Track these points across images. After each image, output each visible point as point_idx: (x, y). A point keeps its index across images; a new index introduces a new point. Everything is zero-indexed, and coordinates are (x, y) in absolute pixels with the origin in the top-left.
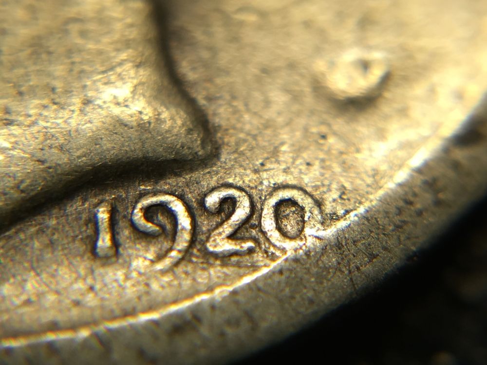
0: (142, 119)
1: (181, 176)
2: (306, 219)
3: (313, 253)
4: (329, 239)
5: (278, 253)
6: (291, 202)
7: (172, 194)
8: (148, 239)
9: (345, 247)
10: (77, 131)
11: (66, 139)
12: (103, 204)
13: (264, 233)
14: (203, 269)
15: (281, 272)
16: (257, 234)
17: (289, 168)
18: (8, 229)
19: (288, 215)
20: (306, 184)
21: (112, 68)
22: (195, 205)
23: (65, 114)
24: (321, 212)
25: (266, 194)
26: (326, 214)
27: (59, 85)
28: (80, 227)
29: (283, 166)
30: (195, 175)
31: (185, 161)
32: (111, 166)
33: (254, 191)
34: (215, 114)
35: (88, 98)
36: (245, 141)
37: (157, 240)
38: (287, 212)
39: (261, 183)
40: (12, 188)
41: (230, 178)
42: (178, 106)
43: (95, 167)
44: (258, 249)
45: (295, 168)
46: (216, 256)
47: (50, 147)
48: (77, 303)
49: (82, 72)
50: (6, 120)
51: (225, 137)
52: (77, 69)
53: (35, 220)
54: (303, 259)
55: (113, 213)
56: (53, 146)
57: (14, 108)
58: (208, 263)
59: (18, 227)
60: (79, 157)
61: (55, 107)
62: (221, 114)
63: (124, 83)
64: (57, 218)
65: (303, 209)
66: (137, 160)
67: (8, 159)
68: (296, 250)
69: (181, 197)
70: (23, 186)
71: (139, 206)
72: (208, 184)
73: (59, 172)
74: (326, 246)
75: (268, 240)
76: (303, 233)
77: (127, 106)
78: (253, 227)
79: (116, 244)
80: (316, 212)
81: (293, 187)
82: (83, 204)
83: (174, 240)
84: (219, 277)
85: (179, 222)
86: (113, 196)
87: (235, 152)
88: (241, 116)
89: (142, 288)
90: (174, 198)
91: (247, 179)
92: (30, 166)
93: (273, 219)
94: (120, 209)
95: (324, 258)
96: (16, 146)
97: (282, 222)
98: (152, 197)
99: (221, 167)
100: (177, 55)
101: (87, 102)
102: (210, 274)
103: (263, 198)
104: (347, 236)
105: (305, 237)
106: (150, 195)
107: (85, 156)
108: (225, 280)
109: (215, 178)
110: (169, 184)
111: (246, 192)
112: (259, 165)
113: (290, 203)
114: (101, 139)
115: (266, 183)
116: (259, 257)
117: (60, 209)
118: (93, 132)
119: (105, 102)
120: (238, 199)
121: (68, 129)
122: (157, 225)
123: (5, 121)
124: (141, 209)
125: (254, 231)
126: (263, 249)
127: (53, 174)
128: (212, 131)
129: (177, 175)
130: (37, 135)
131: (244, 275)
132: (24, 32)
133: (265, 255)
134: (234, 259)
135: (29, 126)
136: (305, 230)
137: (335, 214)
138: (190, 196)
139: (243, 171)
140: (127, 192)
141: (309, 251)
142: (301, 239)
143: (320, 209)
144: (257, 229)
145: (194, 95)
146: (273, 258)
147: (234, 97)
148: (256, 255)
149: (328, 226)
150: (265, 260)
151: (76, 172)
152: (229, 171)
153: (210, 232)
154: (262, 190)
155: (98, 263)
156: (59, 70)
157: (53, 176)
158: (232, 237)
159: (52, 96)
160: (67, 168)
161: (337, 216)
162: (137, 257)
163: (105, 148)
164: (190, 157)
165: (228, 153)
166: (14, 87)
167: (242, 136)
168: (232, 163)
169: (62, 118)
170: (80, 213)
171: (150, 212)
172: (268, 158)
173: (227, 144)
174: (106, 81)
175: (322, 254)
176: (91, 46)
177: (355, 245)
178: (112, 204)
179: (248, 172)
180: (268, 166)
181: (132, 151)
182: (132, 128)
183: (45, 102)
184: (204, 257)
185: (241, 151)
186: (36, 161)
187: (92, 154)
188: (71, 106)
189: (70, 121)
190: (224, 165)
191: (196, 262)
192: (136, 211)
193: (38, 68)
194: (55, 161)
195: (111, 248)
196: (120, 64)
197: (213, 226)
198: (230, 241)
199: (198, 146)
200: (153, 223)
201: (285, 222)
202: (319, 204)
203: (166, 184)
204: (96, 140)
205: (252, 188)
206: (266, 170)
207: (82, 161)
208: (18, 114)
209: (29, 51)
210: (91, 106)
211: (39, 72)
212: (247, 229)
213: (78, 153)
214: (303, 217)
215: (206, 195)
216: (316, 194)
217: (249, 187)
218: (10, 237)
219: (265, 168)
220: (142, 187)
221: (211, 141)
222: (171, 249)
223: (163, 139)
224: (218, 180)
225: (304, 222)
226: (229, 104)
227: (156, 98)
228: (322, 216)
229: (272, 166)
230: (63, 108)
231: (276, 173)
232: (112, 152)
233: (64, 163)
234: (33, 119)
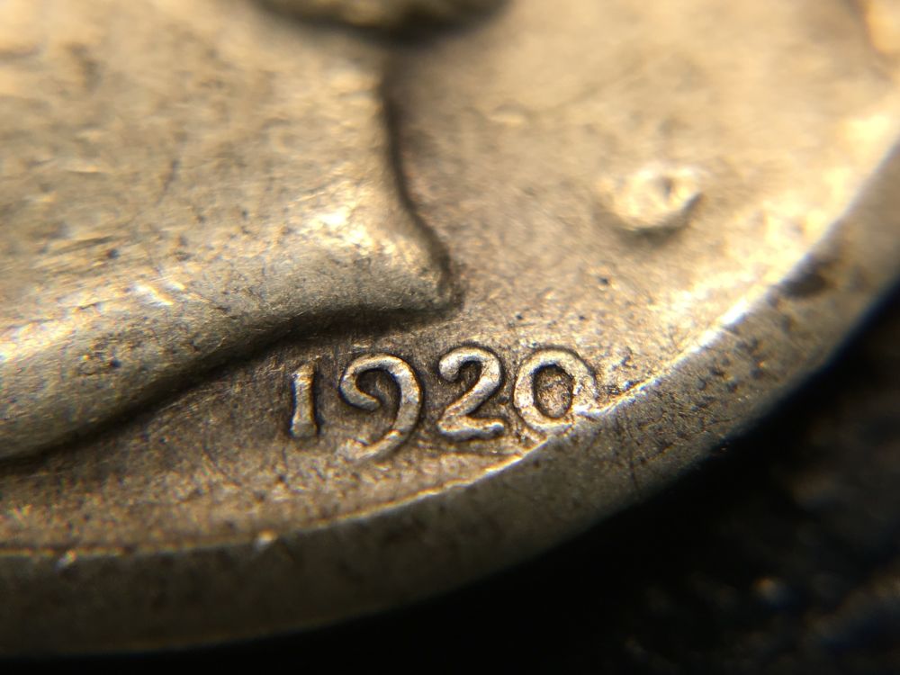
0: (359, 255)
1: (409, 332)
2: (575, 392)
3: (581, 439)
4: (605, 420)
5: (533, 438)
6: (556, 369)
7: (396, 355)
8: (361, 416)
9: (627, 431)
10: (272, 269)
11: (257, 280)
12: (303, 367)
13: (517, 410)
14: (433, 457)
15: (536, 464)
16: (508, 411)
17: (555, 323)
18: (176, 399)
19: (551, 386)
20: (578, 345)
21: (322, 187)
22: (426, 370)
23: (258, 246)
24: (596, 383)
25: (523, 357)
26: (603, 387)
27: (251, 206)
28: (271, 397)
29: (548, 321)
30: (429, 330)
31: (415, 311)
32: (315, 317)
33: (506, 353)
34: (458, 250)
35: (290, 227)
36: (498, 285)
37: (373, 416)
38: (550, 383)
39: (517, 343)
40: (183, 344)
41: (475, 335)
42: (409, 235)
43: (294, 318)
44: (507, 432)
45: (563, 323)
46: (450, 439)
47: (236, 291)
48: (261, 498)
49: (284, 190)
50: (180, 253)
51: (471, 279)
52: (276, 186)
53: (212, 387)
54: (569, 447)
55: (316, 377)
56: (240, 289)
57: (191, 239)
58: (438, 448)
59: (190, 395)
60: (273, 304)
61: (245, 237)
62: (466, 249)
63: (338, 207)
64: (242, 384)
65: (571, 379)
66: (351, 309)
67: (180, 305)
68: (559, 434)
69: (408, 360)
70: (197, 341)
71: (351, 370)
72: (445, 343)
73: (246, 323)
74: (600, 430)
75: (521, 419)
76: (569, 412)
77: (340, 237)
78: (503, 401)
79: (317, 420)
80: (589, 382)
81: (560, 349)
82: (277, 367)
83: (395, 417)
84: (452, 468)
85: (403, 393)
86: (317, 357)
87: (485, 299)
88: (495, 252)
89: (348, 479)
90: (399, 361)
91: (498, 337)
92: (208, 315)
93: (531, 391)
94: (326, 373)
95: (597, 446)
96: (191, 288)
97: (542, 396)
98: (369, 358)
99: (463, 320)
100: (412, 169)
101: (288, 231)
102: (440, 464)
103: (518, 363)
104: (629, 416)
105: (572, 417)
106: (367, 356)
107: (281, 303)
108: (460, 472)
109: (454, 336)
110: (393, 342)
111: (496, 355)
112: (515, 319)
113: (554, 369)
114: (304, 280)
115: (523, 342)
116: (508, 442)
117: (246, 373)
118: (293, 271)
119: (311, 232)
120: (484, 364)
121: (261, 267)
122: (374, 396)
123: (178, 256)
124: (353, 375)
125: (503, 407)
126: (514, 432)
127: (238, 326)
128: (454, 272)
129: (404, 330)
130: (219, 275)
131: (488, 465)
132: (211, 138)
133: (517, 440)
134: (475, 444)
135: (210, 262)
136: (573, 407)
137: (614, 386)
138: (419, 358)
139: (493, 326)
140: (336, 353)
141: (577, 436)
142: (567, 420)
143: (595, 378)
144: (508, 405)
145: (431, 224)
146: (527, 443)
147: (485, 226)
148: (504, 439)
149: (604, 403)
150: (517, 447)
151: (269, 323)
152: (474, 326)
153: (444, 406)
154: (517, 352)
155: (292, 446)
156: (252, 188)
157: (238, 329)
158: (473, 414)
159: (242, 223)
160: (256, 319)
161: (618, 389)
162: (345, 439)
163: (308, 292)
164: (422, 306)
165: (474, 301)
166: (193, 209)
167: (494, 278)
168: (479, 315)
169: (255, 252)
170: (271, 379)
171: (364, 379)
172: (527, 310)
173: (474, 290)
174: (314, 204)
175: (594, 441)
176: (297, 156)
177: (641, 429)
178: (314, 368)
179: (500, 327)
180: (527, 320)
181: (345, 297)
182: (346, 266)
183: (233, 230)
184: (434, 440)
185: (492, 300)
186: (215, 309)
187: (291, 300)
188: (265, 236)
189: (263, 255)
190: (467, 317)
191: (424, 448)
192: (346, 377)
193: (226, 184)
194: (241, 308)
195: (310, 426)
196: (335, 180)
197: (449, 400)
198: (470, 420)
199: (433, 292)
200: (368, 394)
201: (546, 396)
202: (594, 372)
203: (388, 341)
204: (296, 283)
205: (504, 349)
206: (523, 326)
207: (277, 310)
208: (196, 245)
209: (215, 163)
210: (293, 237)
211: (225, 191)
212: (494, 405)
213: (274, 299)
214: (571, 389)
215: (441, 358)
216: (592, 360)
217: (500, 347)
218: (178, 409)
219: (523, 322)
220: (357, 346)
221: (452, 285)
222: (390, 429)
223: (387, 281)
224: (458, 338)
225: (572, 396)
226: (480, 236)
227: (381, 226)
228: (597, 389)
229: (532, 321)
230: (255, 239)
231: (537, 330)
232: (318, 298)
233: (254, 311)
234: (215, 252)
